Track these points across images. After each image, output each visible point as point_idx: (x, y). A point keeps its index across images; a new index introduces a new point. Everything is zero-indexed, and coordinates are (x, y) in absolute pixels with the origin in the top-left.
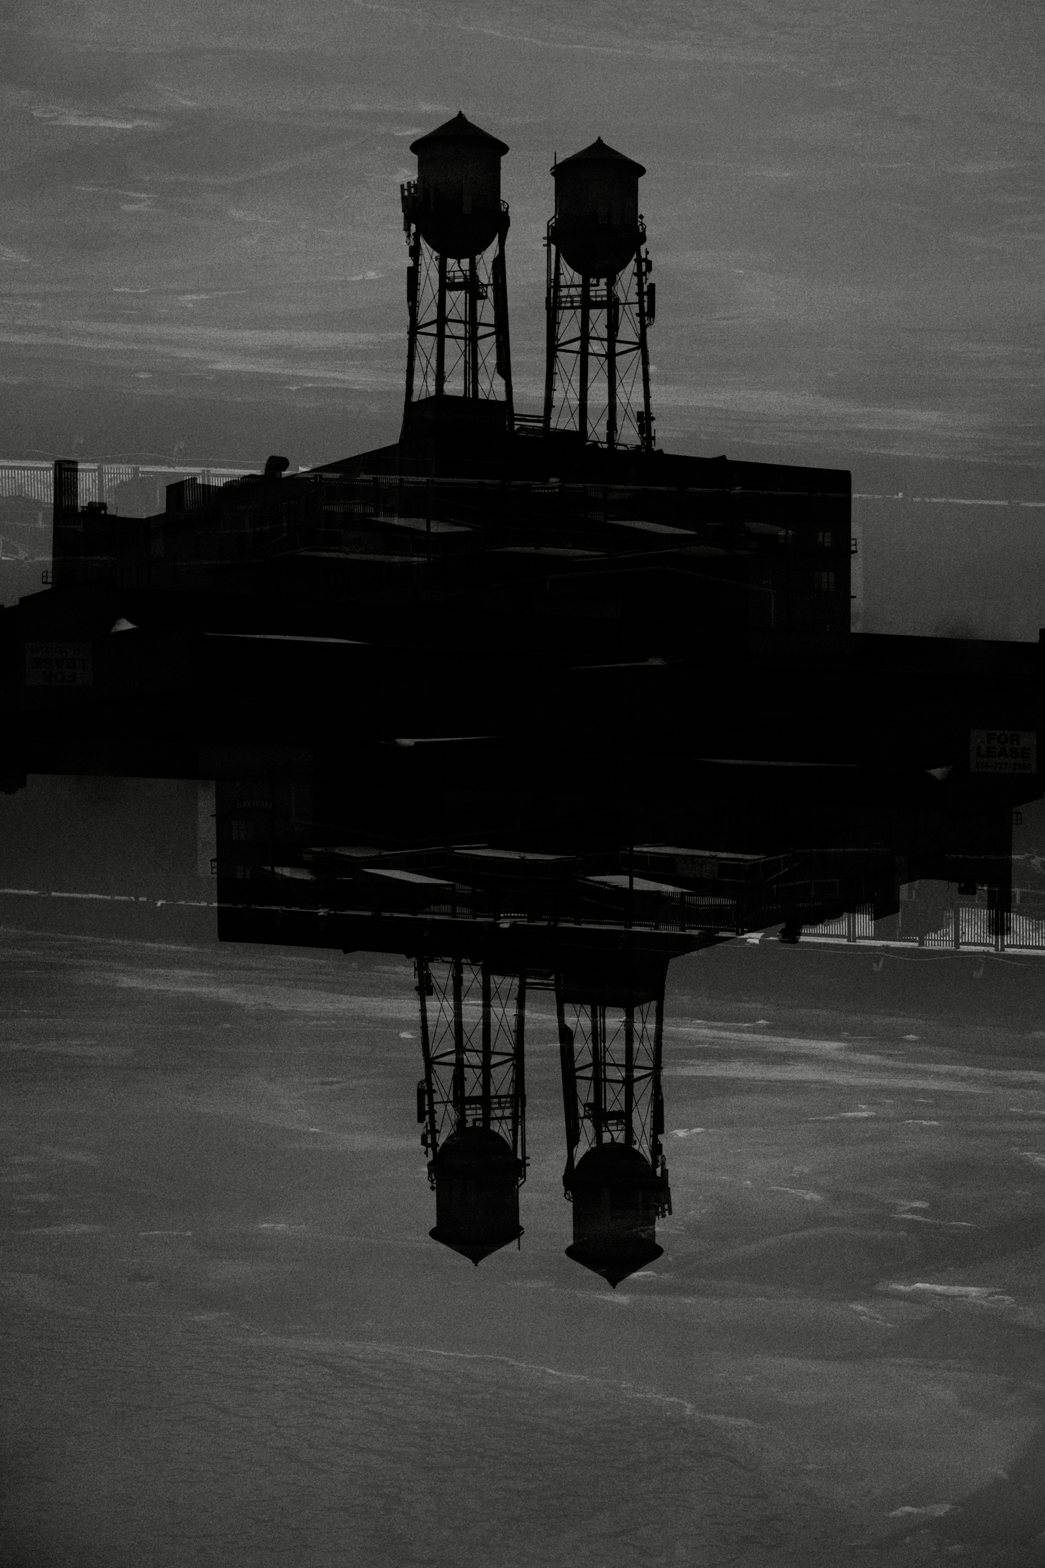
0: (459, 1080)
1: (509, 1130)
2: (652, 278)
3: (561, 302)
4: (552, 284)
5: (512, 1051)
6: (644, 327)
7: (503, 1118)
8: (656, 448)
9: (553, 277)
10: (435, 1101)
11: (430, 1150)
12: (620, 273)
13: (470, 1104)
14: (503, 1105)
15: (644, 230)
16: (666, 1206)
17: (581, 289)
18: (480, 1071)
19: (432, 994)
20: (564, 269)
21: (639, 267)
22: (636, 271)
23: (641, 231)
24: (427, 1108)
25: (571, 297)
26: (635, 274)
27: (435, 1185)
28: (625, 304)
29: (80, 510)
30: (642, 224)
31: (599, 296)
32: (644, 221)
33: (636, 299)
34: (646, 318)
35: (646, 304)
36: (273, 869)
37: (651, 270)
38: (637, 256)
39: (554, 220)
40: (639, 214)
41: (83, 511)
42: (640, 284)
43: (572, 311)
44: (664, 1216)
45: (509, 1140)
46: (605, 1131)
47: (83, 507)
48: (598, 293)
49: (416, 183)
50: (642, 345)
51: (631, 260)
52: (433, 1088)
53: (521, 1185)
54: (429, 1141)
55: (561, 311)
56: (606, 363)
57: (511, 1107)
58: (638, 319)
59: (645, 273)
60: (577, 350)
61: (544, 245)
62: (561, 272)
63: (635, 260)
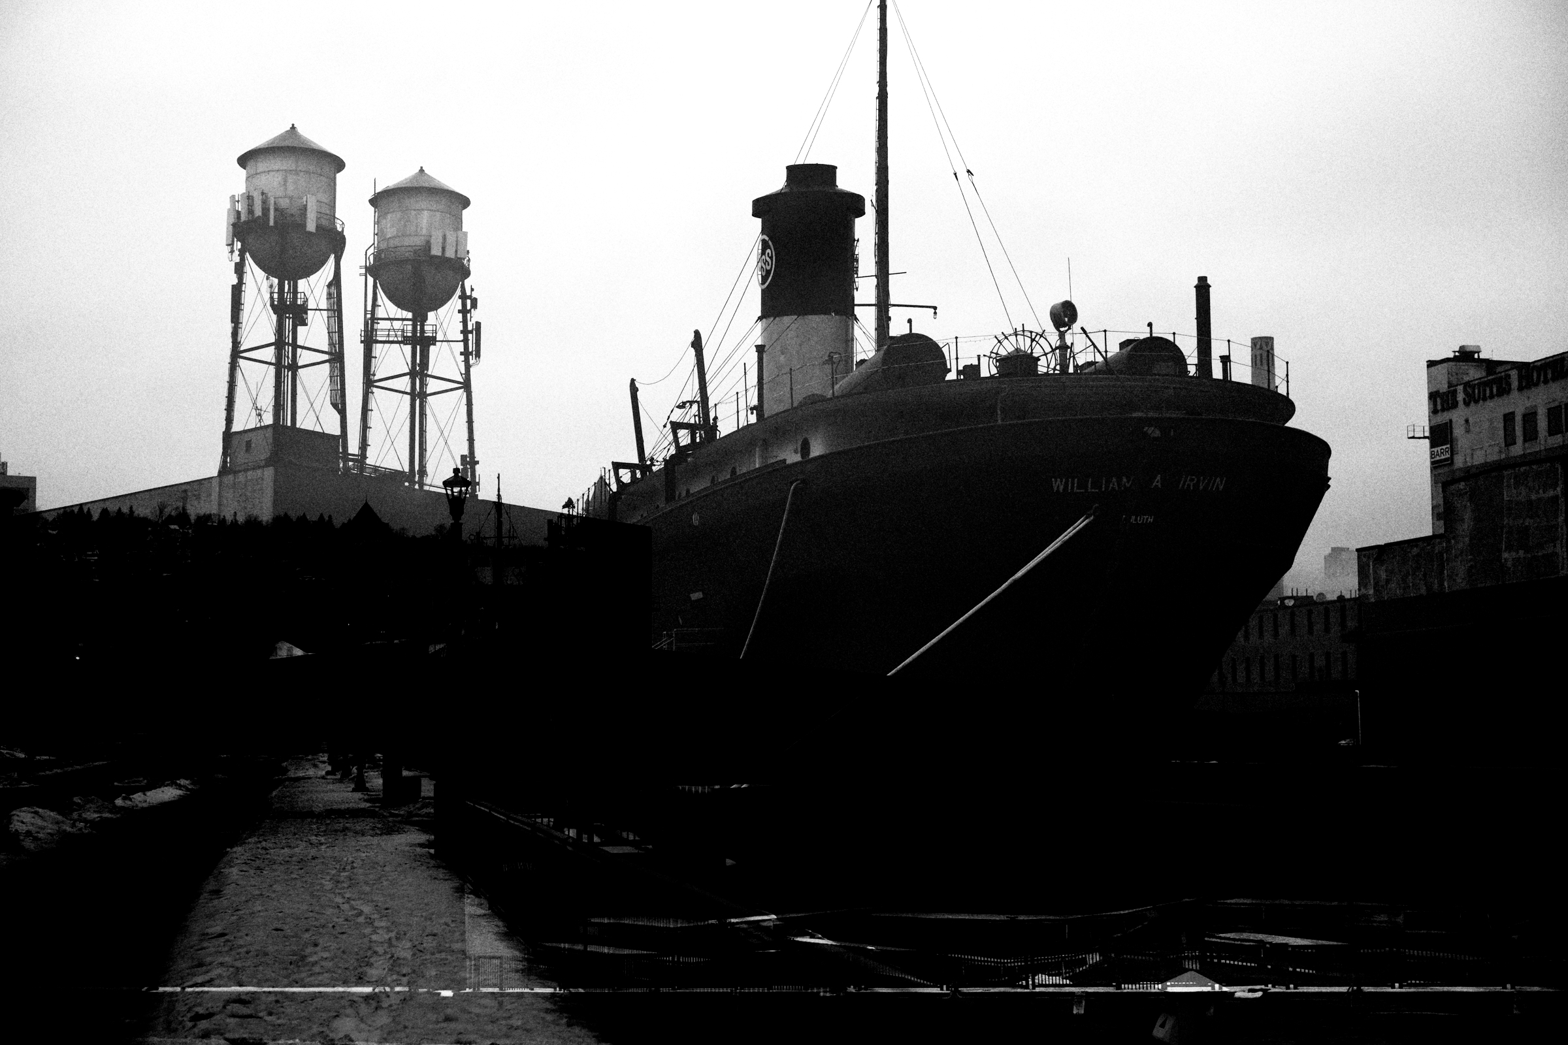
3: (376, 335)
4: (370, 316)
6: (468, 367)
7: (385, 319)
10: (462, 344)
11: (468, 290)
12: (437, 309)
20: (382, 301)
21: (464, 304)
22: (459, 308)
23: (464, 265)
24: (471, 336)
25: (388, 331)
26: (459, 311)
28: (442, 341)
33: (460, 337)
34: (471, 357)
35: (471, 343)
37: (475, 308)
38: (461, 292)
42: (465, 322)
45: (382, 297)
50: (465, 385)
51: (453, 296)
54: (468, 301)
55: (376, 345)
57: (377, 330)
58: (462, 358)
59: (470, 310)
61: (361, 275)
62: (379, 304)
63: (458, 296)
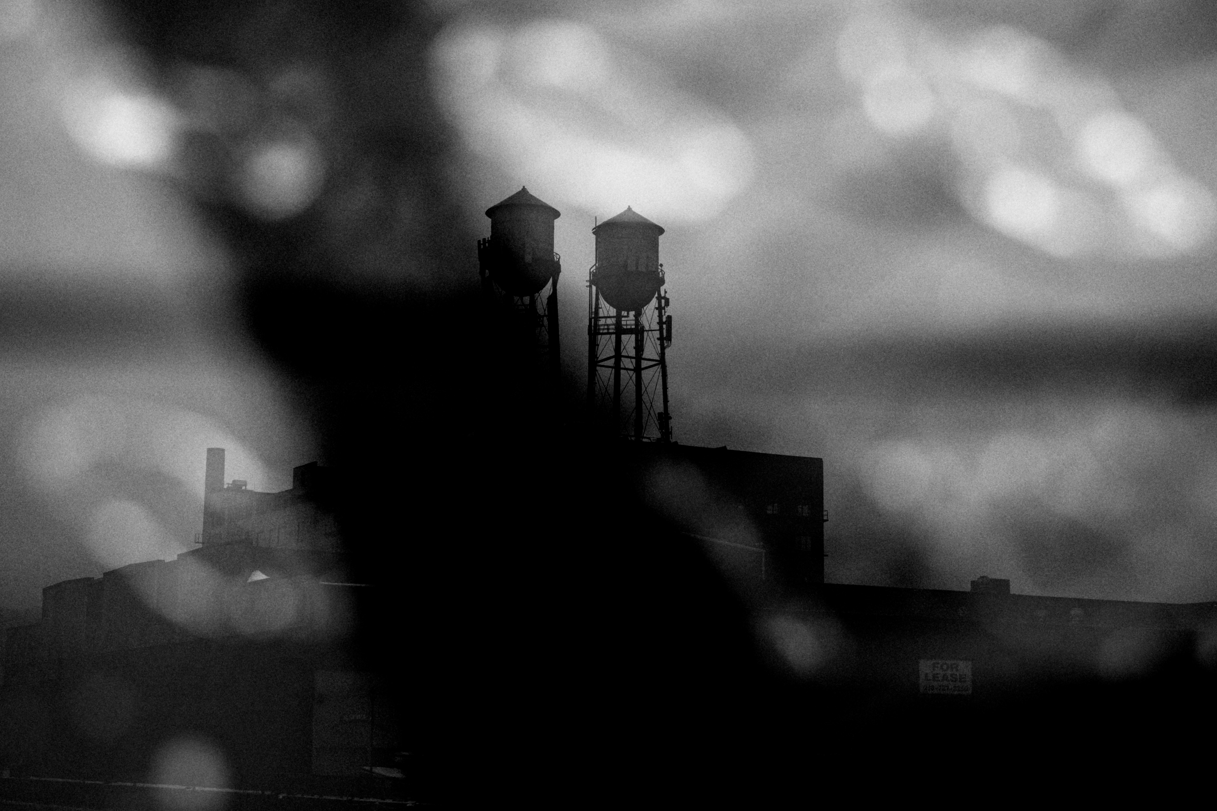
0: (639, 347)
1: (601, 308)
2: (669, 311)
3: (599, 329)
4: (593, 316)
5: (598, 368)
6: (663, 348)
7: (606, 317)
8: (673, 440)
9: (593, 310)
10: (658, 332)
11: (663, 294)
12: (645, 308)
13: (631, 328)
14: (606, 327)
15: (663, 275)
16: (482, 247)
17: (615, 319)
18: (623, 354)
19: (659, 413)
20: (602, 303)
21: (660, 303)
22: (657, 306)
23: (661, 275)
24: (664, 326)
25: (608, 325)
26: (657, 308)
27: (660, 267)
28: (649, 331)
29: (225, 486)
30: (662, 271)
31: (629, 325)
32: (664, 268)
33: (657, 327)
34: (665, 341)
35: (665, 331)
36: (371, 769)
37: (669, 305)
38: (658, 294)
39: (594, 268)
40: (659, 264)
41: (228, 487)
42: (660, 316)
43: (608, 336)
44: (484, 239)
45: (602, 301)
46: (527, 305)
47: (229, 484)
48: (628, 322)
49: (490, 239)
50: (662, 362)
51: (653, 297)
52: (659, 341)
53: (593, 266)
54: (663, 301)
55: (599, 336)
56: (634, 375)
57: (599, 326)
59: (664, 307)
60: (612, 365)
61: (587, 286)
62: (600, 306)
63: (656, 297)
